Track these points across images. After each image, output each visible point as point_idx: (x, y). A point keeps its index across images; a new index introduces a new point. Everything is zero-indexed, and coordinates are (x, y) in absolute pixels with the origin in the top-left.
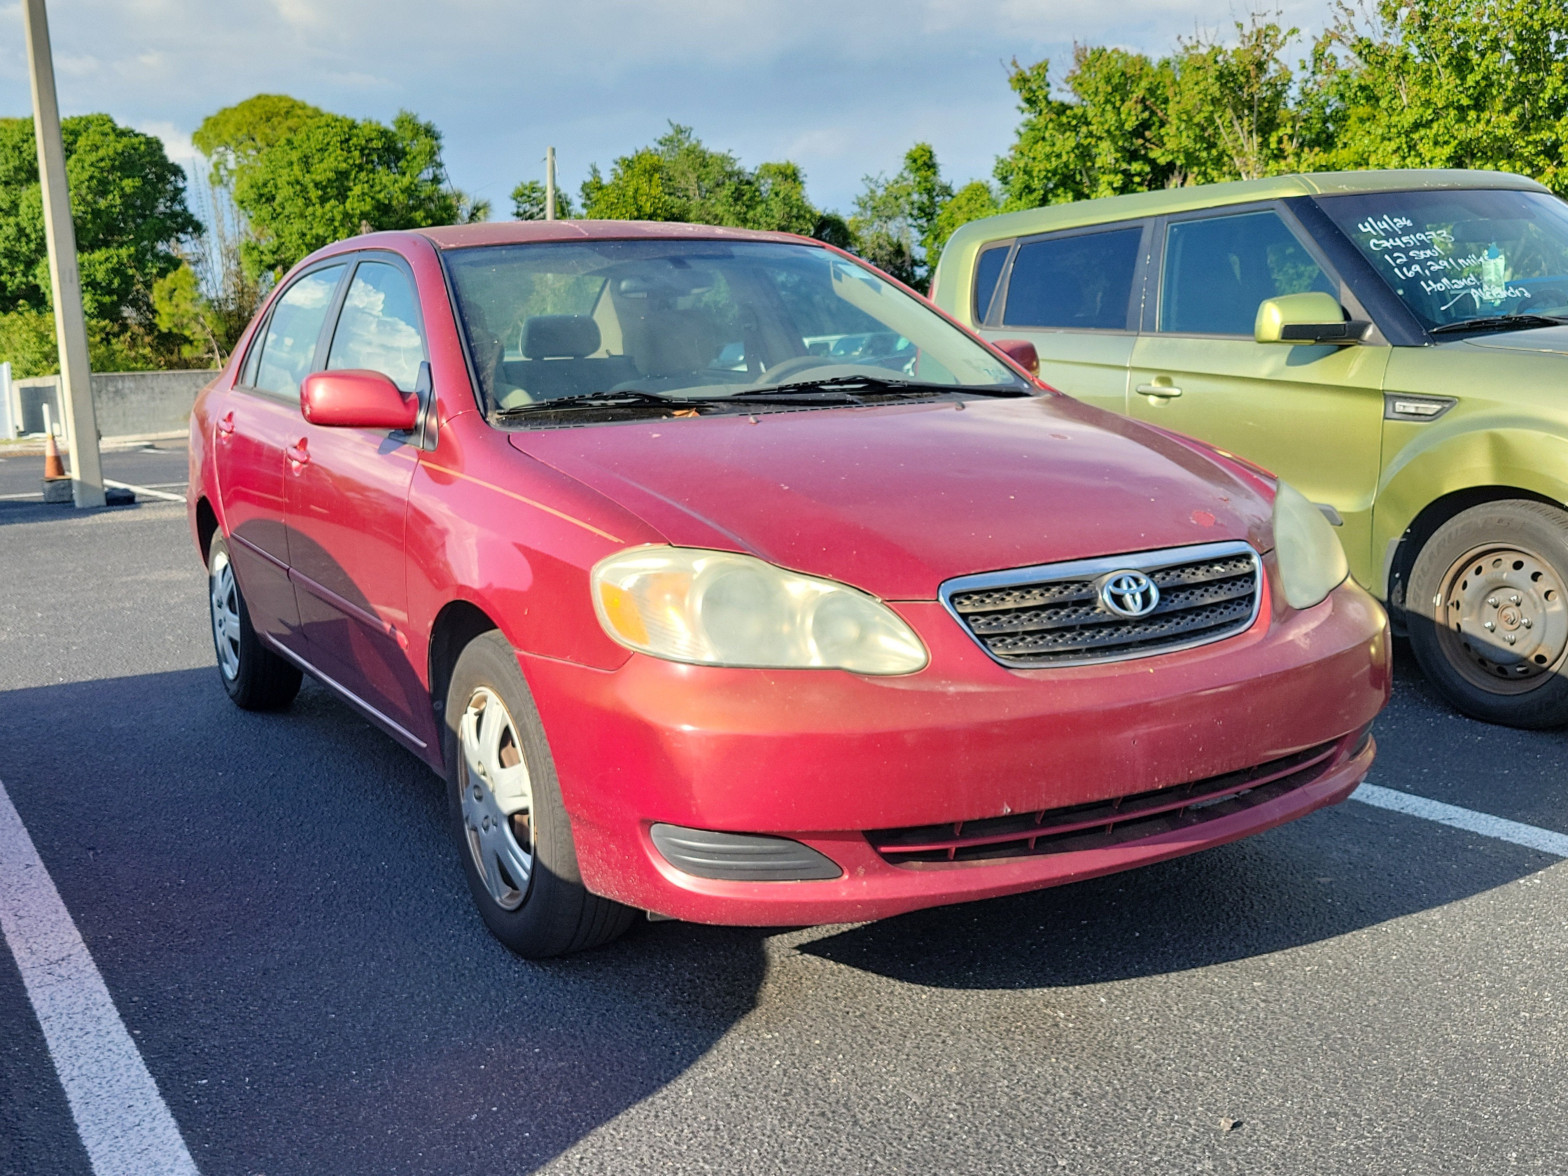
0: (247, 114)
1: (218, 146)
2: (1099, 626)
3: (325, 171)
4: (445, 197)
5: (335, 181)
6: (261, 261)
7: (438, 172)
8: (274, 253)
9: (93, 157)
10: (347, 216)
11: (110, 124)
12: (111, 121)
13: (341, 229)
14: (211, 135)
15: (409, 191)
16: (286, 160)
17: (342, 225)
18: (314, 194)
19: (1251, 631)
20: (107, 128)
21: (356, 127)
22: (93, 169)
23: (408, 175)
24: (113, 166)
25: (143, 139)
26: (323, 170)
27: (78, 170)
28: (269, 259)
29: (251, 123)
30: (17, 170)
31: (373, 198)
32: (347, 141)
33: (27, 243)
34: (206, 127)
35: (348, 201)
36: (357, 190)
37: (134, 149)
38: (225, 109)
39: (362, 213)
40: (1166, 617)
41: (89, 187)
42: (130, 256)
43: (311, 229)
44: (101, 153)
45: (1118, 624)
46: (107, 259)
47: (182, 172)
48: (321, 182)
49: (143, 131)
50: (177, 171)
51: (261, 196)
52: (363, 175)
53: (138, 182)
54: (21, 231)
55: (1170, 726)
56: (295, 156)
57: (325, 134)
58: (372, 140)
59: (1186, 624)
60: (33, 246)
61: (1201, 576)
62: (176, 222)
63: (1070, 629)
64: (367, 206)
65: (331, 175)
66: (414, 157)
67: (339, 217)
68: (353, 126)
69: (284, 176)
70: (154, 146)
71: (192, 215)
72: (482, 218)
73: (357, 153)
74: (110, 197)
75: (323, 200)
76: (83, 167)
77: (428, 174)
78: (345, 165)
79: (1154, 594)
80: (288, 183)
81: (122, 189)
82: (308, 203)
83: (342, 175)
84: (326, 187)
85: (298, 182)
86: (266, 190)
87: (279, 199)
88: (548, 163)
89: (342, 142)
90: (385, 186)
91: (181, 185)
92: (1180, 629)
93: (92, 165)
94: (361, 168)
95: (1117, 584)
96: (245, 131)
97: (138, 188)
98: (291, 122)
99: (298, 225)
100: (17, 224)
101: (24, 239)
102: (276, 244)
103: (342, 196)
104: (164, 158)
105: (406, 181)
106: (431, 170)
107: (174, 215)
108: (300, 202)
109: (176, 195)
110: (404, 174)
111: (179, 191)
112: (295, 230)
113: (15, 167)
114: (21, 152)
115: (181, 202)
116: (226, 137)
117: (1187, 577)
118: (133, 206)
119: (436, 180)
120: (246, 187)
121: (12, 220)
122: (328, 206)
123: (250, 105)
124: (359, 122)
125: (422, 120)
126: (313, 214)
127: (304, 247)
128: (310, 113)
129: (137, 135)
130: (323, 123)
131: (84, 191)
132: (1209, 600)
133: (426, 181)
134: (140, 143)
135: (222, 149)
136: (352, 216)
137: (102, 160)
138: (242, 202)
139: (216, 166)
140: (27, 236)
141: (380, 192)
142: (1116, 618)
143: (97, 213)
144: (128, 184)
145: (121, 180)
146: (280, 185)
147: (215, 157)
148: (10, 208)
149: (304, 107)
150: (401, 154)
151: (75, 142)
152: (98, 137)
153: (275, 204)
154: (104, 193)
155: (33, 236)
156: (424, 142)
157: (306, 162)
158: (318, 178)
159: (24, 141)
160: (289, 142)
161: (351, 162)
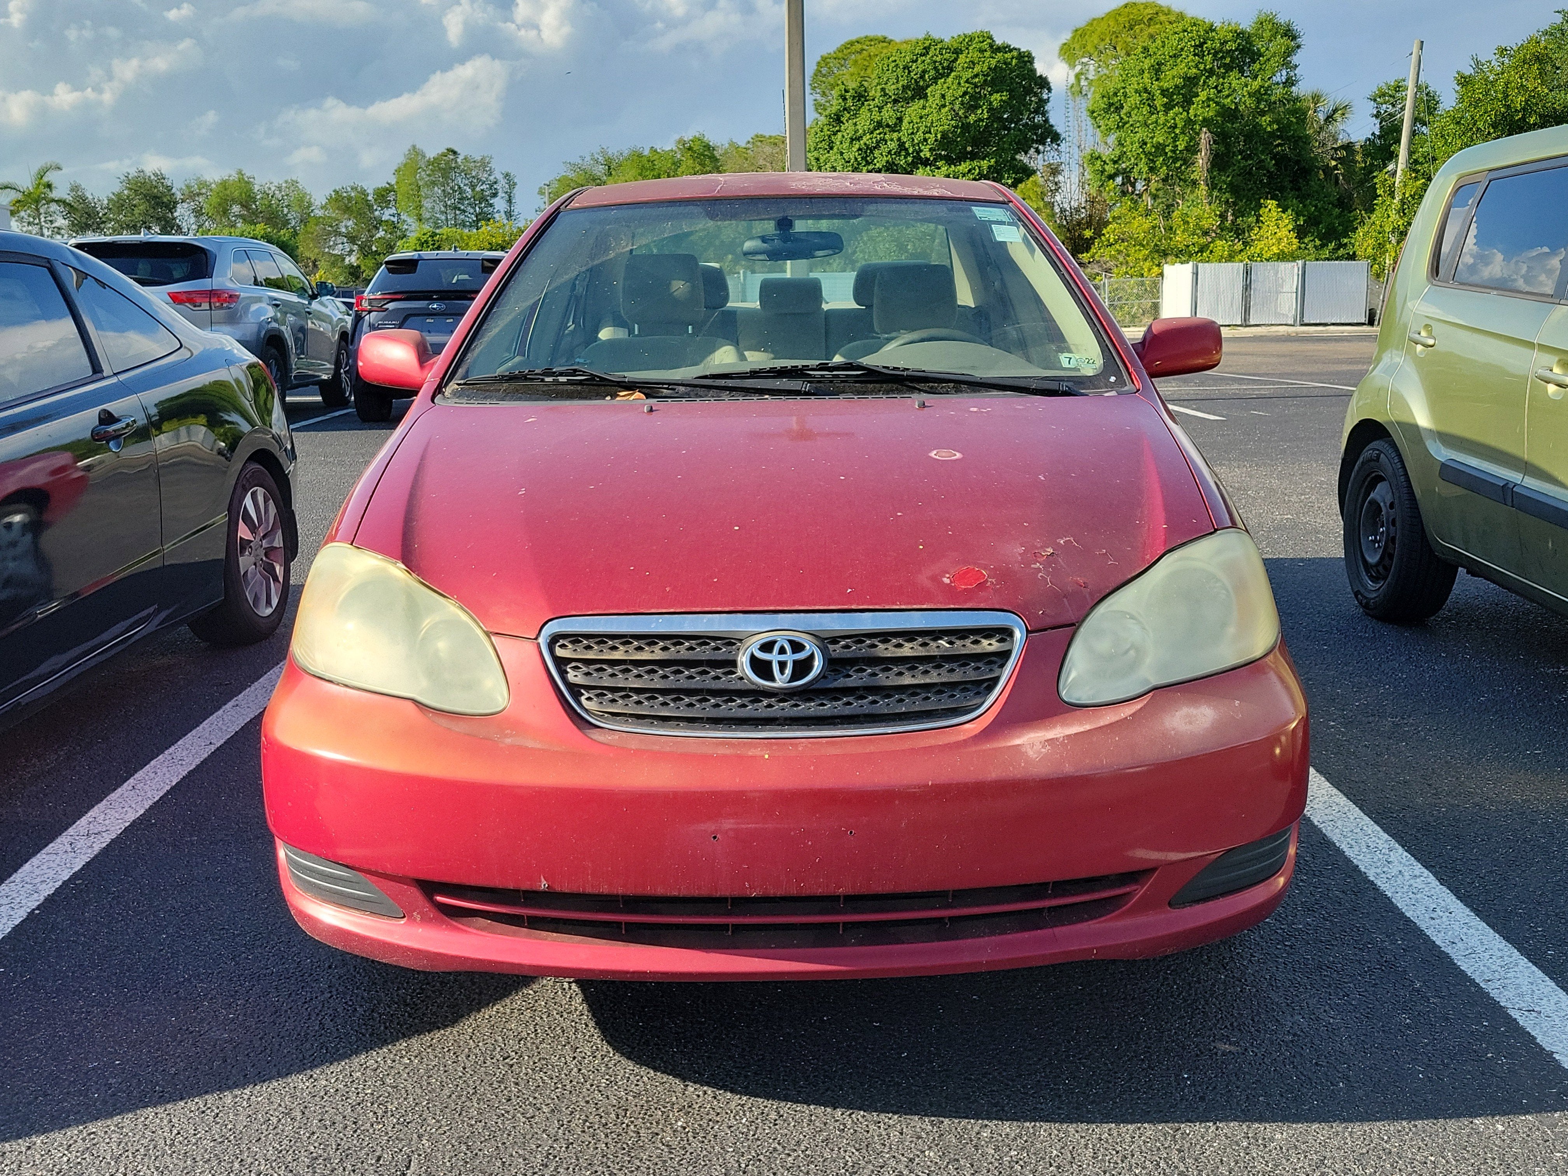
0: (1112, 23)
1: (1083, 57)
2: (730, 694)
3: (1174, 77)
4: (1297, 99)
5: (1183, 87)
6: (1103, 172)
7: (1292, 74)
8: (1115, 162)
9: (969, 74)
10: (1189, 122)
11: (989, 41)
12: (990, 38)
13: (1181, 137)
14: (1077, 46)
15: (1258, 95)
16: (1138, 68)
17: (1183, 133)
18: (1160, 101)
19: (967, 726)
20: (985, 45)
21: (1212, 30)
22: (967, 85)
23: (1259, 78)
24: (986, 80)
25: (1015, 53)
26: (1171, 78)
27: (955, 86)
28: (1110, 169)
29: (1114, 32)
30: (905, 88)
31: (1217, 103)
32: (1201, 45)
33: (905, 157)
34: (1073, 38)
35: (1192, 107)
36: (1203, 96)
37: (1005, 63)
38: (1094, 20)
39: (1205, 120)
40: (835, 694)
41: (962, 103)
42: (989, 167)
43: (1152, 138)
44: (977, 69)
45: (757, 694)
46: (970, 171)
47: (1048, 84)
48: (1168, 90)
49: (1017, 46)
50: (1044, 83)
51: (1111, 105)
52: (1212, 81)
53: (1005, 95)
54: (902, 145)
55: (770, 826)
56: (1147, 63)
57: (1181, 40)
58: (1226, 42)
59: (857, 706)
60: (910, 159)
61: (908, 650)
62: (1036, 134)
63: (690, 692)
64: (1210, 112)
65: (1179, 81)
66: (1269, 60)
67: (1180, 124)
68: (1212, 29)
69: (1134, 84)
70: (1026, 60)
71: (1052, 126)
72: (1339, 119)
73: (1209, 58)
74: (980, 111)
75: (1168, 107)
76: (959, 83)
77: (1281, 77)
78: (1194, 70)
79: (818, 664)
80: (1136, 91)
81: (991, 103)
82: (1153, 110)
83: (1191, 82)
84: (1173, 94)
85: (1146, 90)
86: (1116, 99)
87: (1126, 108)
88: (1414, 58)
89: (1196, 46)
90: (1234, 90)
91: (1045, 97)
92: (847, 711)
93: (967, 81)
94: (1211, 72)
95: (767, 647)
96: (1108, 41)
97: (1004, 102)
98: (1151, 30)
99: (1142, 134)
100: (899, 139)
101: (903, 153)
102: (1118, 152)
103: (1187, 102)
104: (1034, 71)
105: (1256, 84)
106: (1284, 73)
107: (1036, 127)
108: (1145, 110)
109: (1038, 108)
110: (1256, 77)
111: (1042, 102)
112: (1136, 139)
113: (903, 86)
114: (909, 72)
115: (1044, 114)
116: (1089, 48)
117: (885, 650)
118: (1001, 119)
119: (1290, 82)
120: (1098, 96)
121: (895, 135)
122: (1171, 114)
123: (1116, 14)
124: (1217, 24)
125: (1282, 19)
126: (1156, 122)
127: (1142, 156)
128: (1172, 18)
129: (1011, 51)
130: (1180, 29)
131: (957, 107)
132: (907, 680)
133: (1278, 84)
134: (1012, 58)
135: (1085, 60)
136: (1195, 123)
137: (976, 76)
138: (1093, 112)
139: (1078, 77)
140: (906, 150)
141: (1227, 96)
142: (753, 687)
143: (966, 127)
144: (996, 98)
145: (991, 95)
146: (1129, 94)
147: (1078, 68)
148: (896, 124)
149: (1168, 13)
150: (1255, 56)
151: (956, 59)
152: (977, 54)
153: (1123, 112)
154: (973, 108)
155: (911, 150)
156: (1281, 41)
157: (1157, 70)
158: (1166, 85)
159: (913, 62)
160: (1146, 49)
161: (1202, 67)
